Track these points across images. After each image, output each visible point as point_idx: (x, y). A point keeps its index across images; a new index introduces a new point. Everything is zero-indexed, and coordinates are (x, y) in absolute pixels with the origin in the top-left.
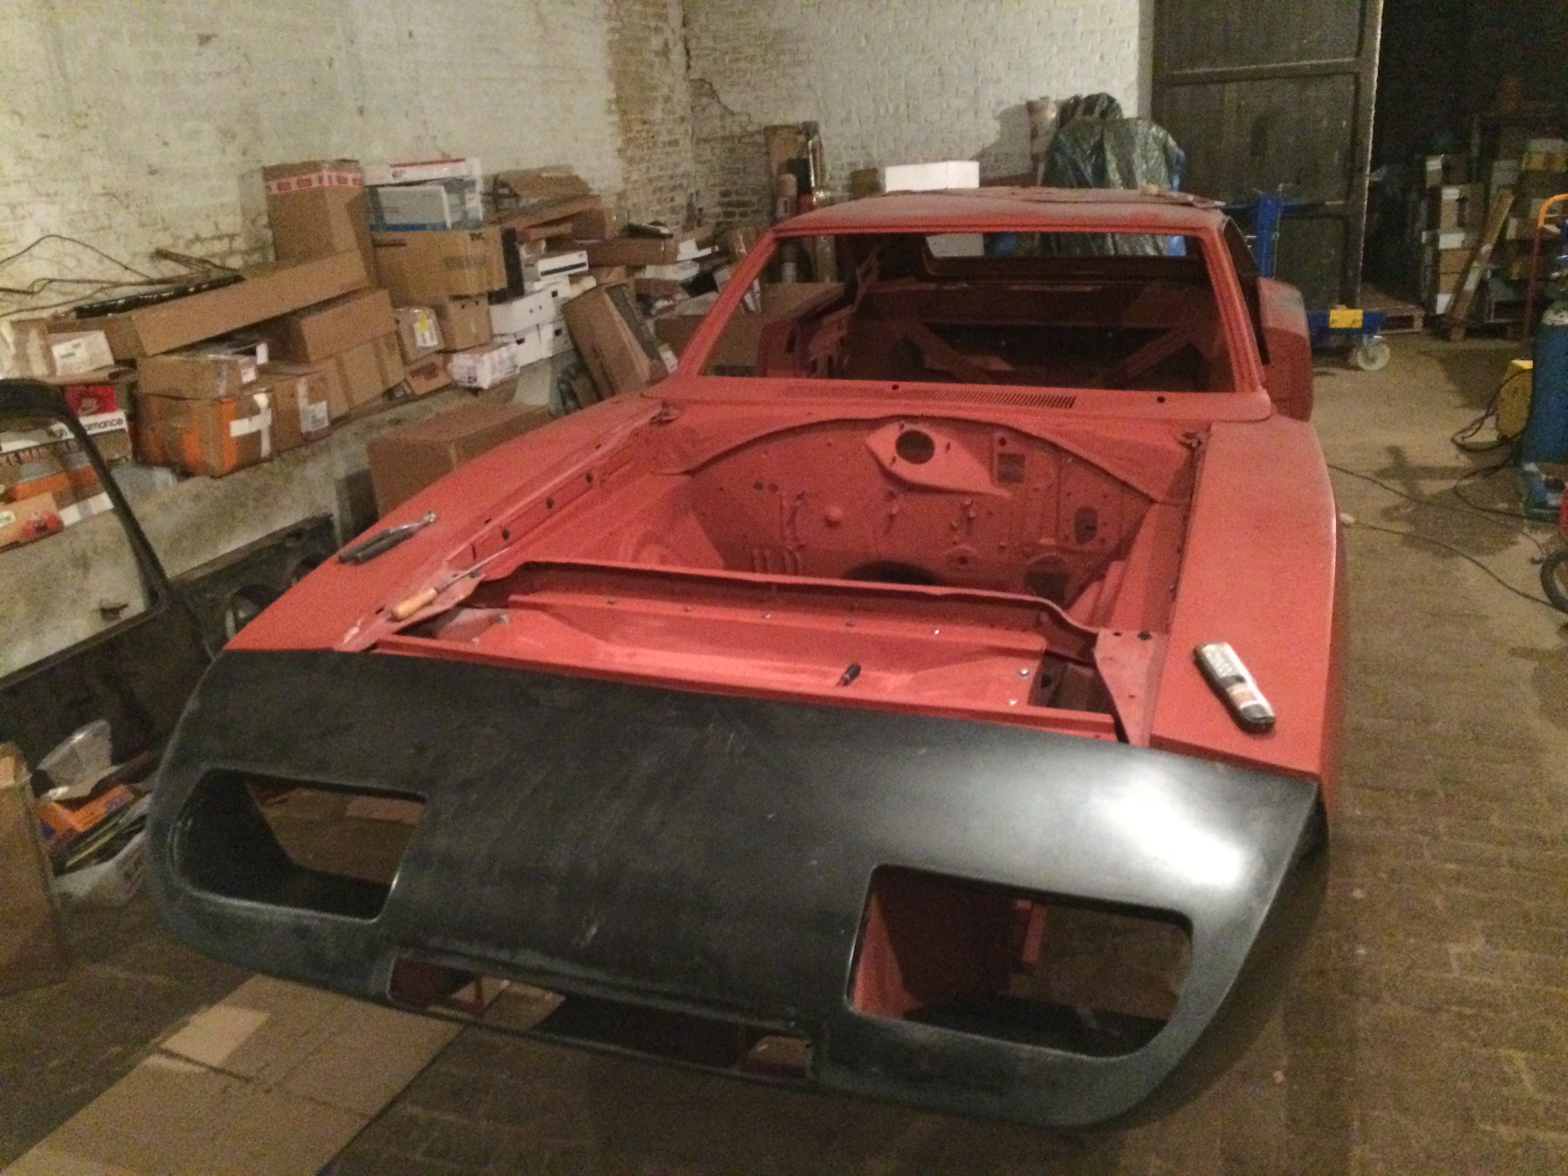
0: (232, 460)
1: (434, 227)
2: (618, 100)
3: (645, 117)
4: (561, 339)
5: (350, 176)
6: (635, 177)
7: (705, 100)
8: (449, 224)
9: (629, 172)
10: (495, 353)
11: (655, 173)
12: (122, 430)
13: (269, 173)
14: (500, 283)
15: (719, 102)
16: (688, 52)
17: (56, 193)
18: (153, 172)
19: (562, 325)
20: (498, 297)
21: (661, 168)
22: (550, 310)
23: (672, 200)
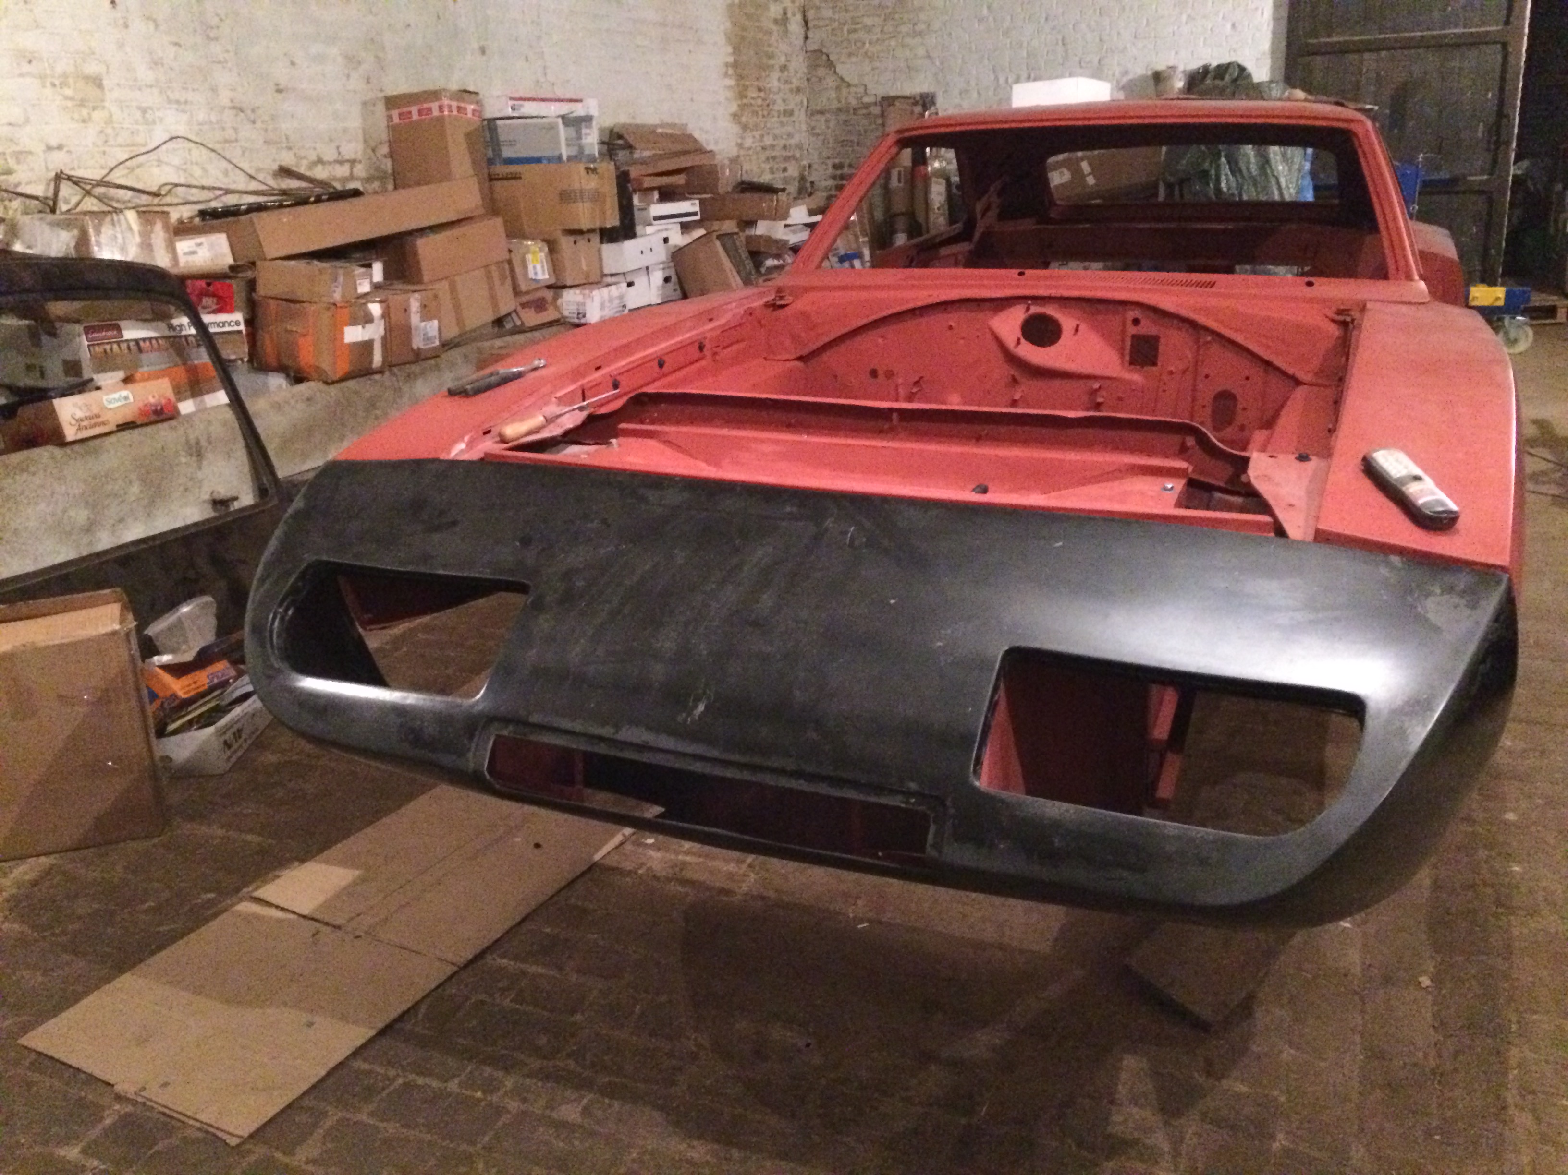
0: (343, 367)
1: (549, 160)
2: (735, 65)
3: (761, 84)
4: (670, 286)
5: (471, 107)
6: (748, 142)
7: (821, 72)
8: (565, 158)
9: (742, 138)
10: (605, 290)
11: (768, 141)
12: (240, 332)
13: (391, 102)
14: (613, 220)
15: (835, 72)
16: (806, 22)
17: (186, 102)
18: (279, 91)
19: (672, 273)
20: (610, 235)
21: (775, 137)
22: (661, 254)
23: (785, 170)
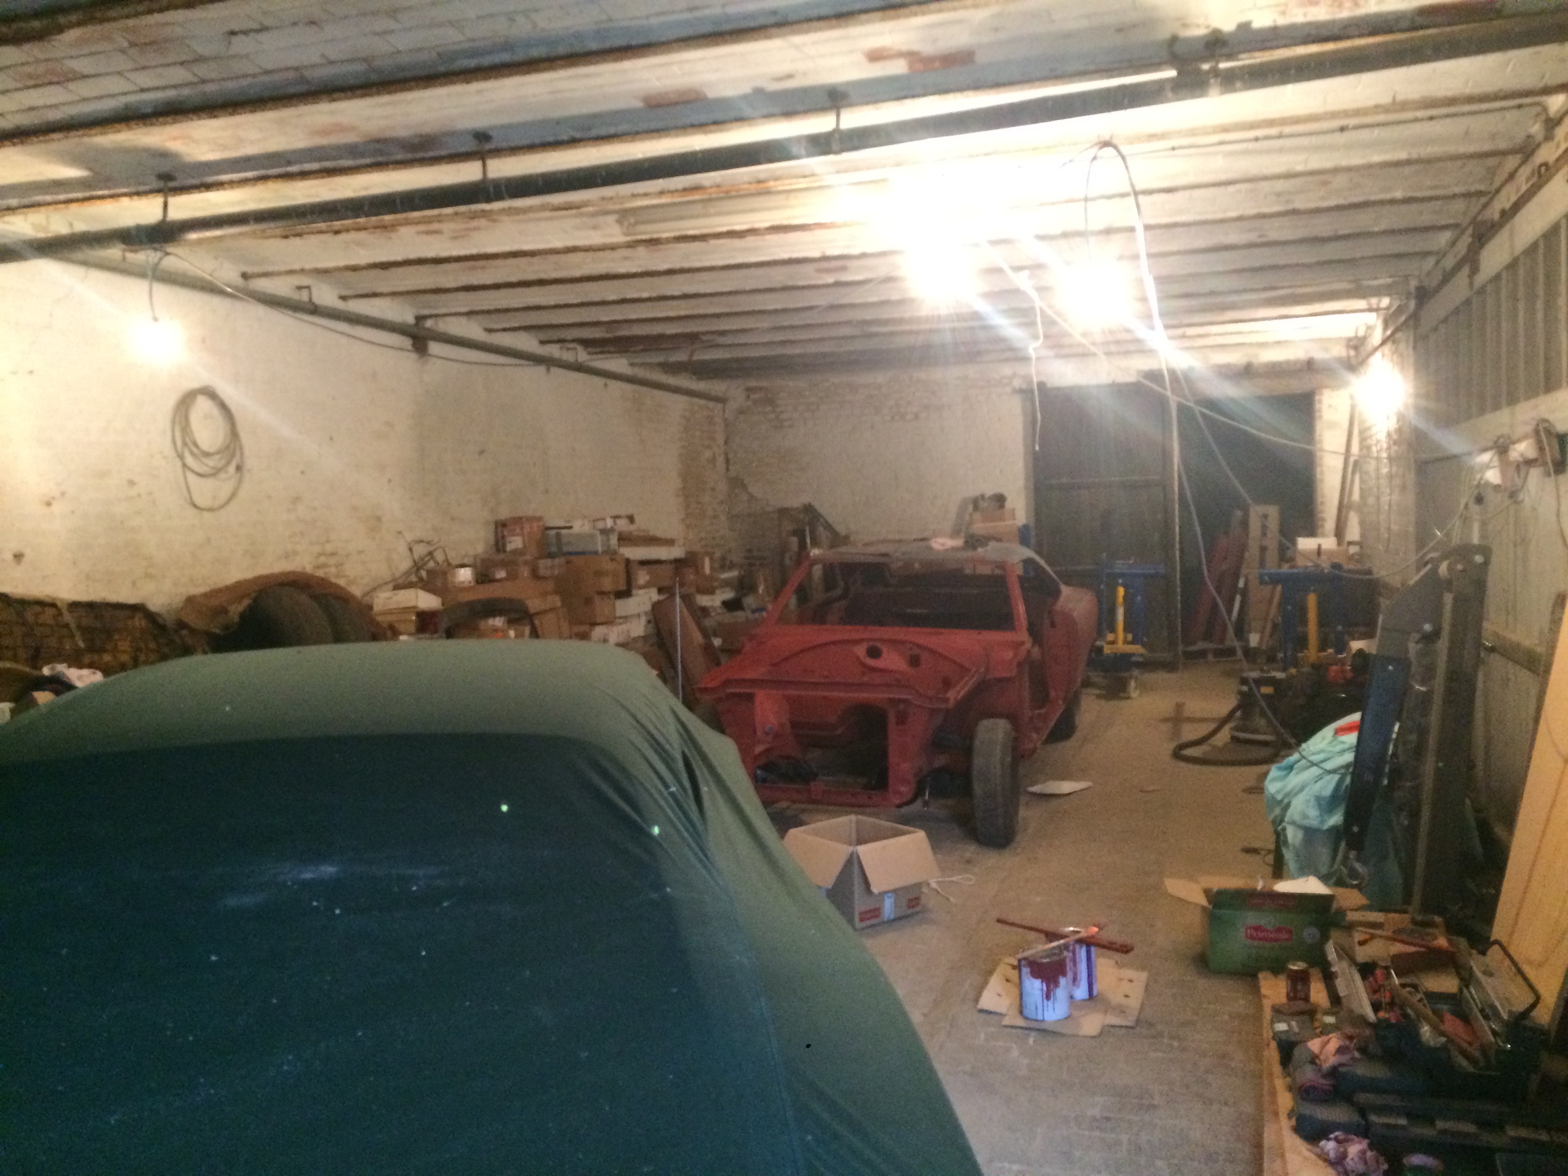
1: (590, 553)
3: (699, 500)
4: (651, 626)
7: (737, 491)
8: (599, 552)
10: (617, 626)
13: (498, 523)
14: (621, 587)
15: (747, 491)
16: (727, 460)
19: (651, 617)
20: (620, 595)
21: (708, 532)
